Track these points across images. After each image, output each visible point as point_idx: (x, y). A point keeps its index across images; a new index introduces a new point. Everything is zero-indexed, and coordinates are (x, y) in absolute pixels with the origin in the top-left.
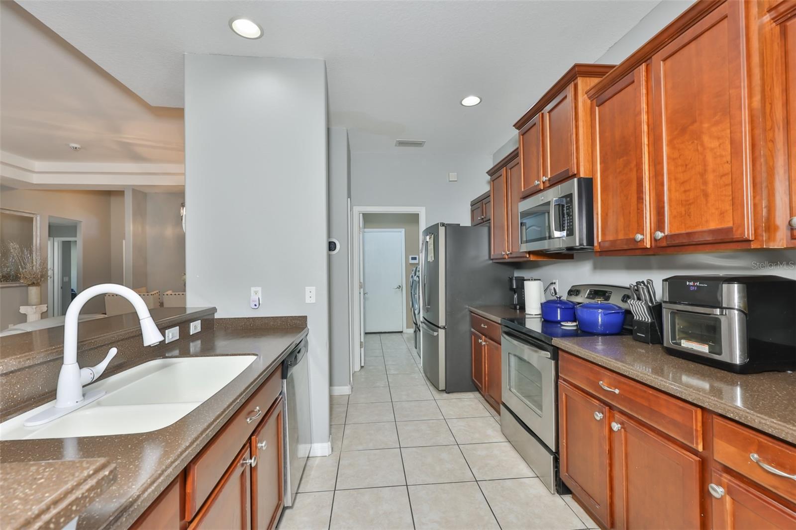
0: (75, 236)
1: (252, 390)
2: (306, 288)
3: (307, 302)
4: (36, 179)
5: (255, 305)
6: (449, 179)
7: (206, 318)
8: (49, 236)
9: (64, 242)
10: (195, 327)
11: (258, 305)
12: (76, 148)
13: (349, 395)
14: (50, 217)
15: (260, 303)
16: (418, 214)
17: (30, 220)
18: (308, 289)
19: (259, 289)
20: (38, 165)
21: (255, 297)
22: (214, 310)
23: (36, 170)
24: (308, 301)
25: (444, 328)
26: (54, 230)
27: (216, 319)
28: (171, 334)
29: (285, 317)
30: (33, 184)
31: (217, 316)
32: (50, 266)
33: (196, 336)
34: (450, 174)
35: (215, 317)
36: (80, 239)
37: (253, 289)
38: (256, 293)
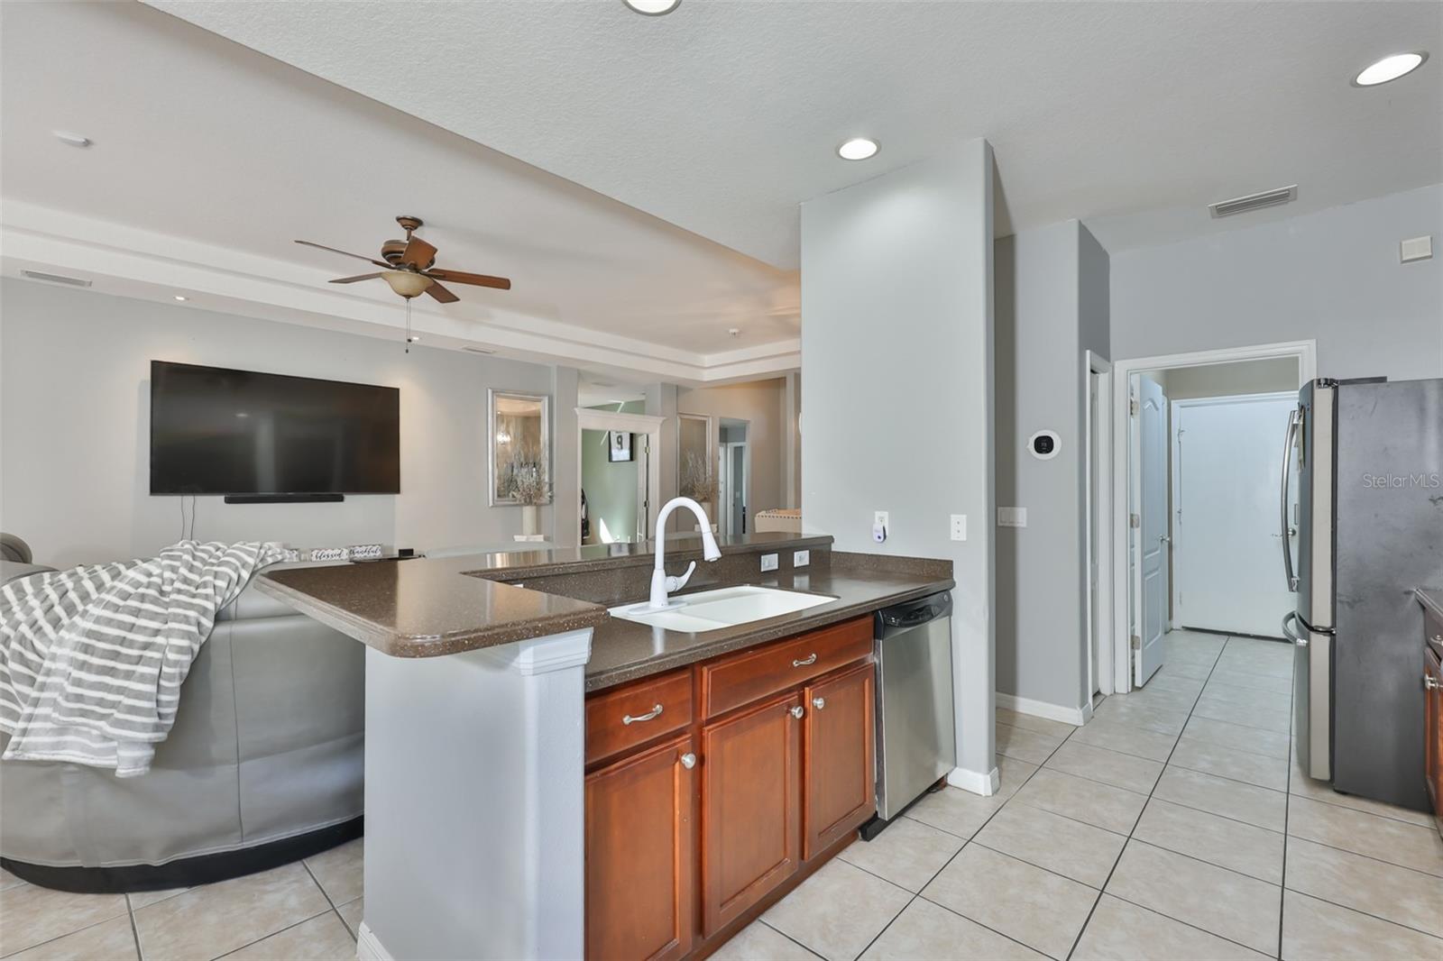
0: (744, 440)
1: (798, 628)
2: (952, 516)
3: (952, 538)
4: (707, 376)
5: (879, 537)
6: (1402, 257)
7: (816, 548)
8: (721, 441)
9: (736, 448)
10: (801, 558)
11: (882, 538)
12: (735, 334)
13: (1077, 727)
14: (721, 418)
15: (887, 534)
16: (1297, 358)
17: (704, 423)
18: (954, 518)
19: (886, 514)
20: (707, 359)
21: (878, 526)
22: (831, 539)
23: (707, 366)
24: (955, 536)
25: (1328, 632)
26: (725, 434)
27: (834, 552)
28: (767, 562)
29: (921, 559)
30: (702, 382)
31: (835, 548)
32: (721, 478)
33: (802, 571)
34: (1404, 243)
35: (833, 549)
36: (747, 445)
37: (878, 514)
38: (881, 519)
